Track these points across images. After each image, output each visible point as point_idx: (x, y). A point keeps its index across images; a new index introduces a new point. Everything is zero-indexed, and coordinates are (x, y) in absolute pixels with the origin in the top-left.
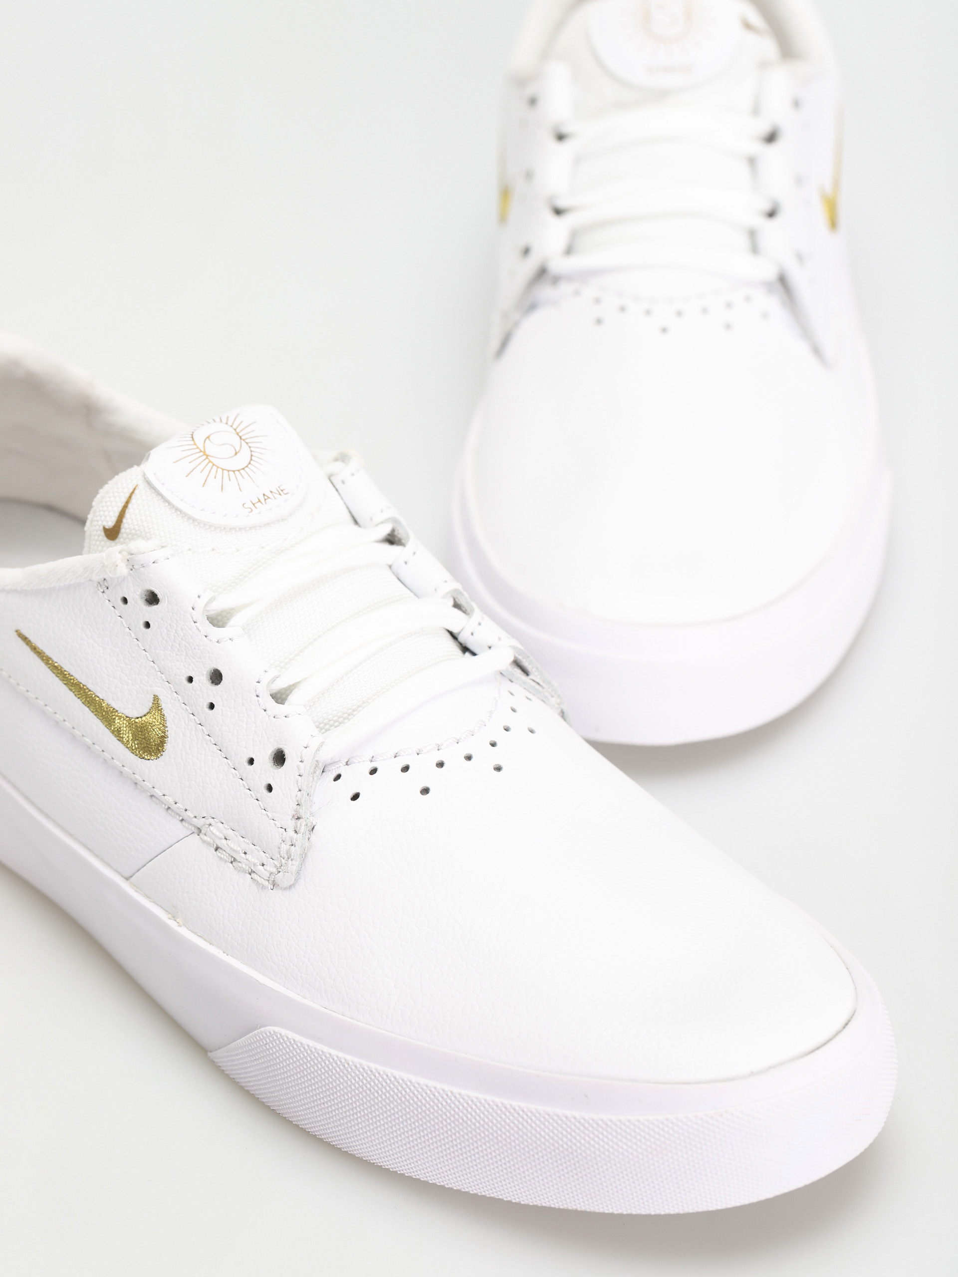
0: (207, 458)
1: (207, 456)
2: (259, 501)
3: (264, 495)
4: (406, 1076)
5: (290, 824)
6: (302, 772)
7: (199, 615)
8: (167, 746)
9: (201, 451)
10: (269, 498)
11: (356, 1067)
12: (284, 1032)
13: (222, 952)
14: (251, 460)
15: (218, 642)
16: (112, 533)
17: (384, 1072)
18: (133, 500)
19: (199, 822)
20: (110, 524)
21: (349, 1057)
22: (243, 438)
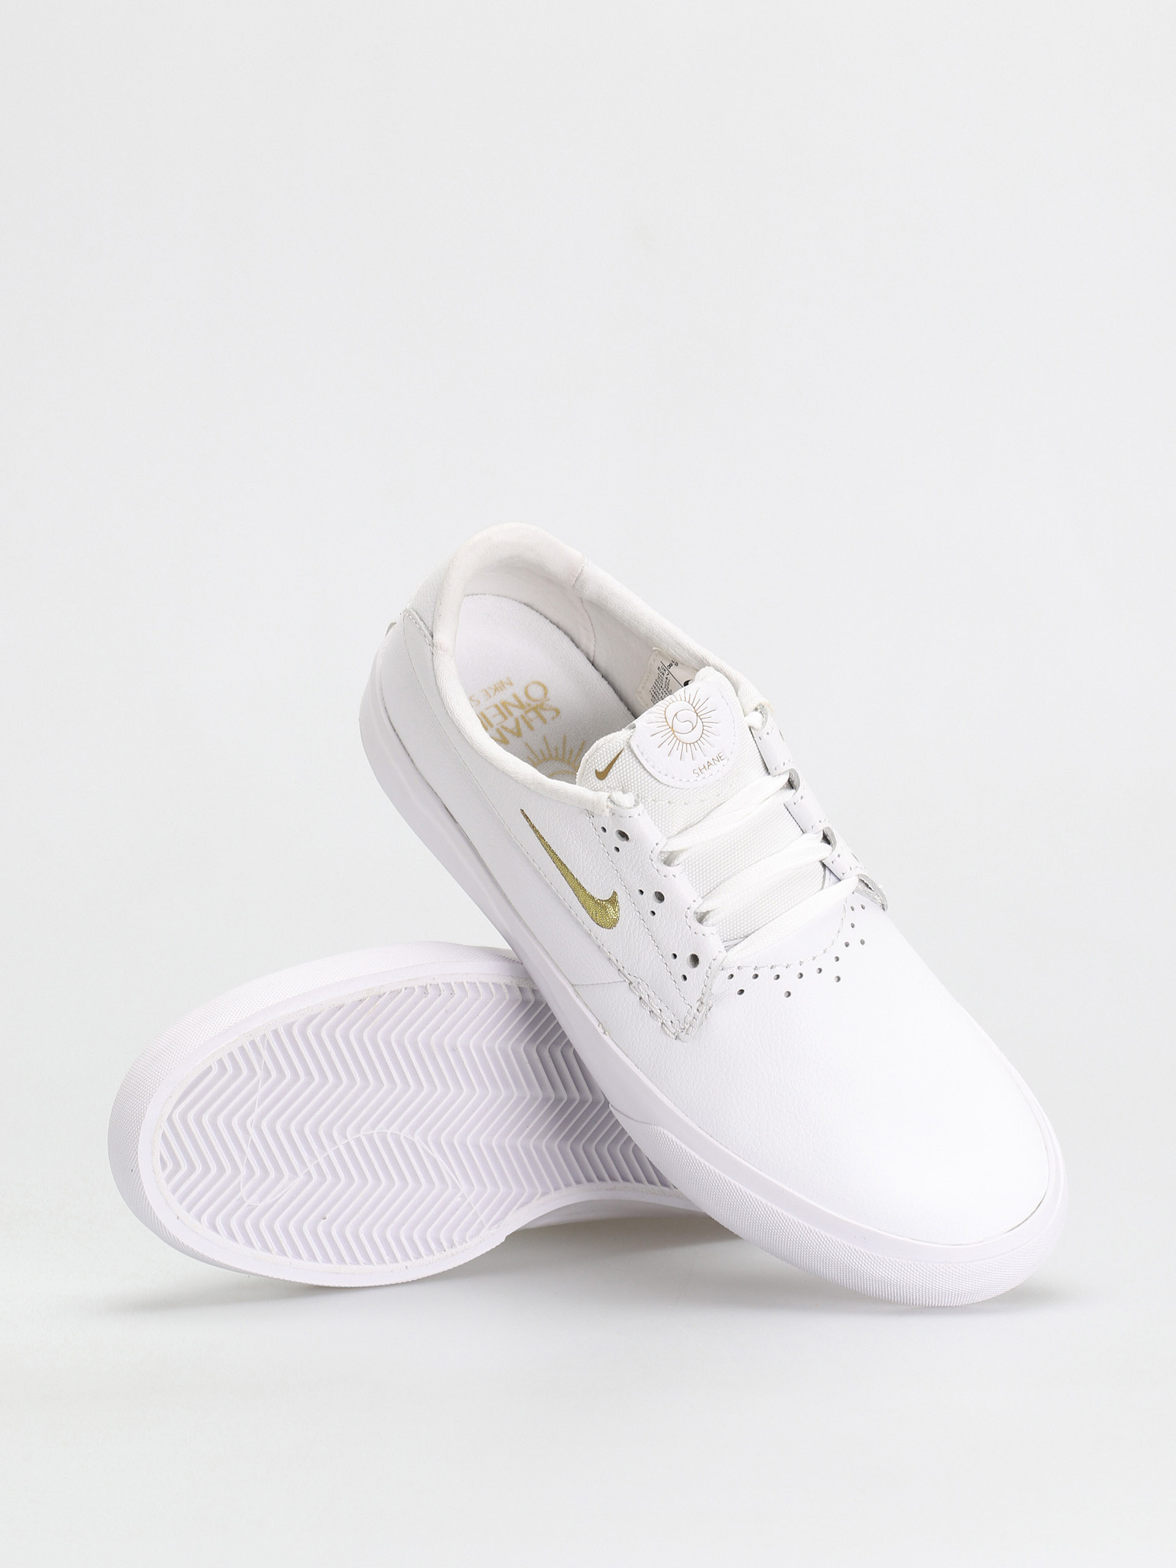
0: (673, 733)
1: (674, 731)
2: (704, 767)
3: (708, 762)
4: (748, 1191)
5: (696, 1005)
6: (709, 975)
7: (655, 856)
8: (618, 925)
9: (670, 728)
10: (711, 764)
11: (716, 1175)
12: (670, 1135)
13: (634, 1065)
14: (703, 733)
15: (665, 876)
16: (601, 775)
17: (734, 1184)
18: (620, 759)
19: (632, 979)
20: (601, 769)
21: (712, 1167)
22: (699, 715)
